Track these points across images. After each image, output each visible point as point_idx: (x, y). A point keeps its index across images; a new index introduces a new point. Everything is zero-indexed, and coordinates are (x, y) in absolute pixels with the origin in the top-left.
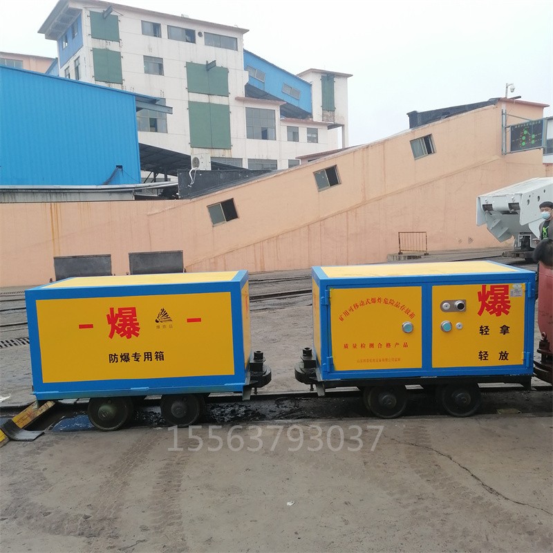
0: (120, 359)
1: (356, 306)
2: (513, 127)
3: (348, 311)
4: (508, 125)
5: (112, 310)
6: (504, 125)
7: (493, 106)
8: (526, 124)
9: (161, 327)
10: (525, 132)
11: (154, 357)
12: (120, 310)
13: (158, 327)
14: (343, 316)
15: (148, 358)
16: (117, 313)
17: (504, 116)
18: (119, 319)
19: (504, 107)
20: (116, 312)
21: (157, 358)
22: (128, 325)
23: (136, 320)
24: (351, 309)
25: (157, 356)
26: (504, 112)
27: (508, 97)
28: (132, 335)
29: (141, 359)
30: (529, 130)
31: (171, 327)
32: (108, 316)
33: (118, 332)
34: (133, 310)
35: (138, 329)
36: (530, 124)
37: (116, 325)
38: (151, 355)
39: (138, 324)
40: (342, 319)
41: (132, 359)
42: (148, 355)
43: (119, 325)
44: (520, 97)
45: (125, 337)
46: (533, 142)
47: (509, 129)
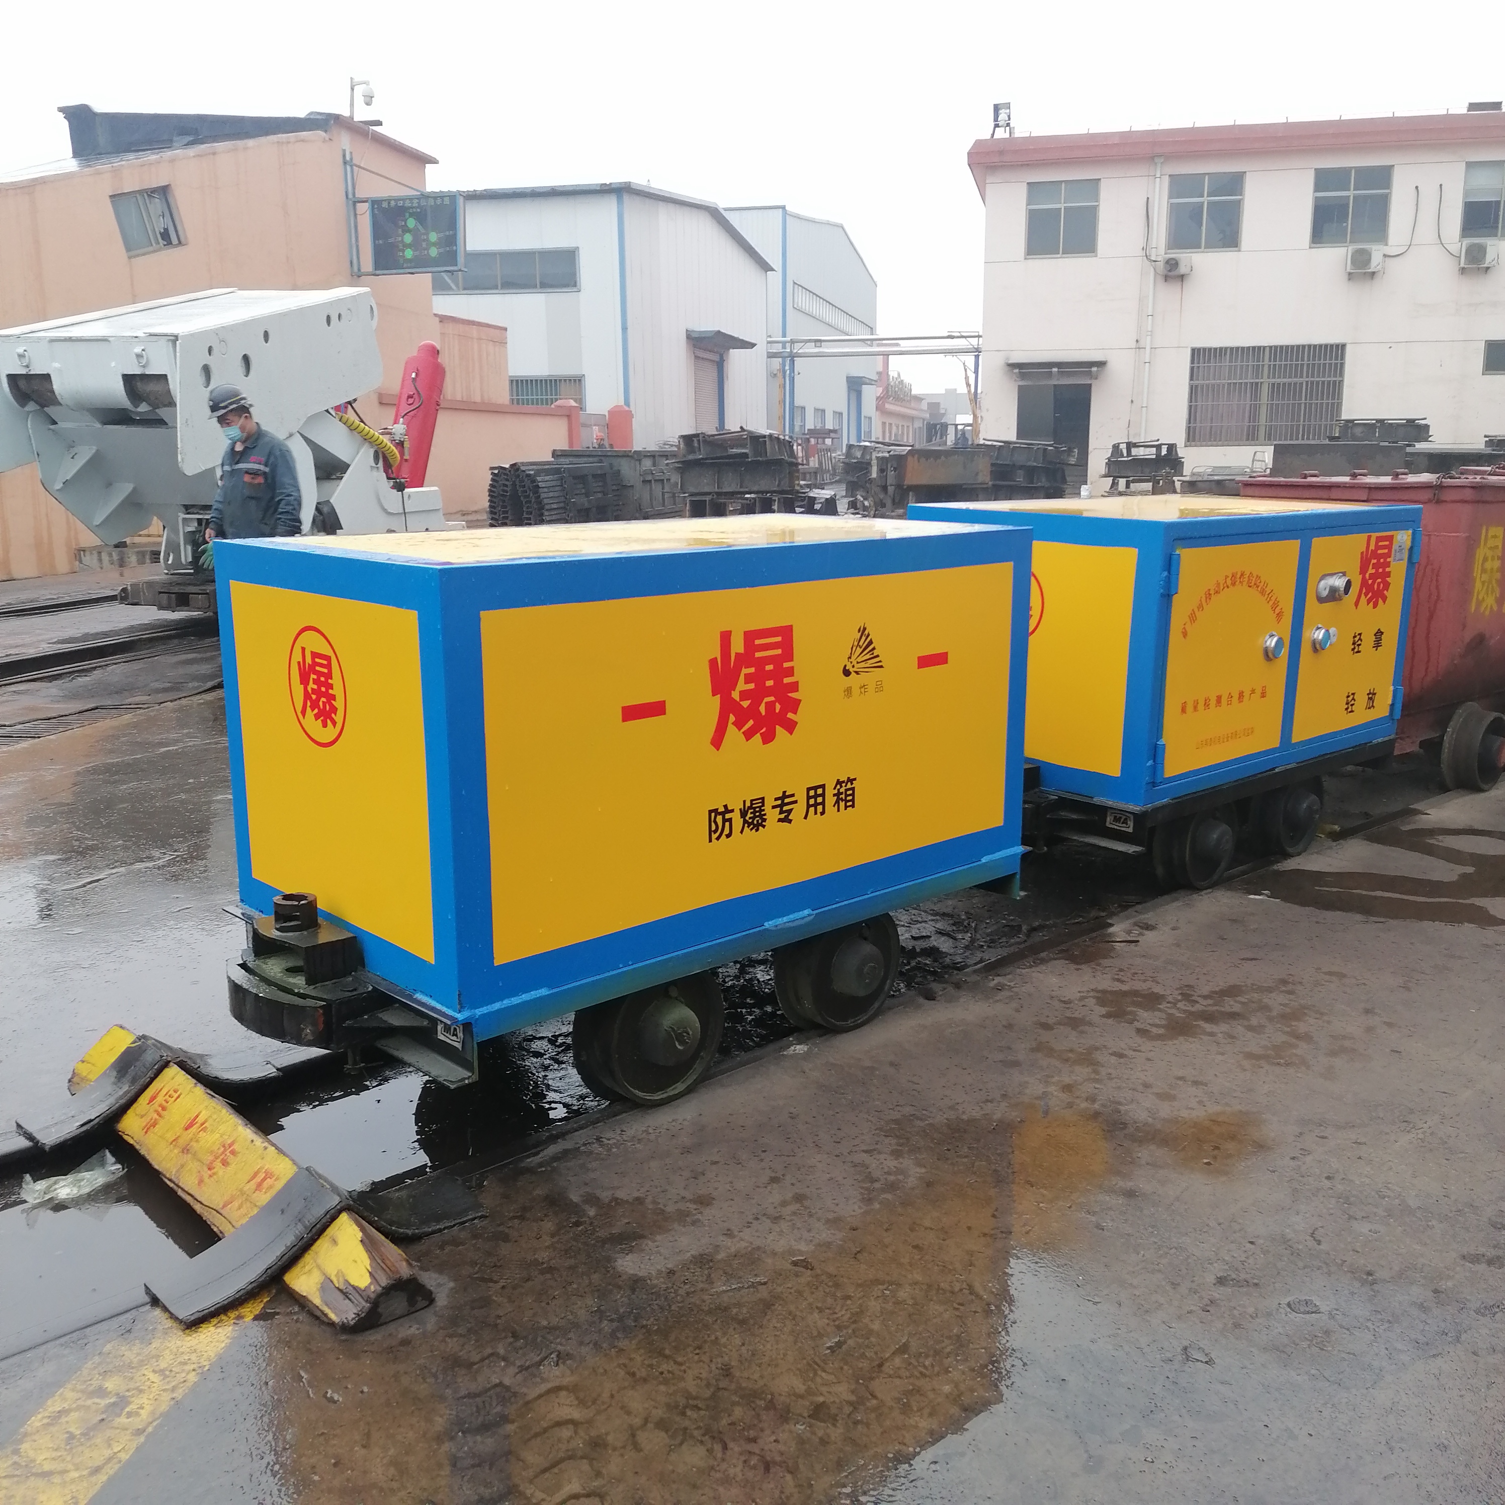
0: (738, 822)
1: (1208, 596)
2: (375, 204)
3: (1196, 610)
4: (360, 194)
5: (726, 637)
6: (350, 196)
7: (321, 133)
8: (411, 199)
9: (856, 691)
10: (411, 223)
11: (830, 800)
12: (750, 636)
13: (848, 691)
14: (1188, 627)
15: (816, 805)
16: (741, 650)
17: (348, 168)
18: (745, 671)
19: (345, 141)
20: (737, 646)
21: (837, 802)
22: (769, 692)
23: (790, 672)
24: (1200, 607)
25: (838, 795)
26: (348, 158)
27: (357, 118)
28: (779, 730)
29: (798, 810)
30: (421, 217)
31: (879, 688)
32: (713, 662)
33: (739, 725)
34: (786, 632)
35: (794, 705)
36: (423, 203)
37: (735, 695)
38: (823, 795)
39: (795, 687)
40: (1185, 634)
41: (772, 815)
42: (816, 796)
43: (744, 695)
44: (379, 123)
45: (757, 738)
46: (434, 252)
47: (363, 208)
